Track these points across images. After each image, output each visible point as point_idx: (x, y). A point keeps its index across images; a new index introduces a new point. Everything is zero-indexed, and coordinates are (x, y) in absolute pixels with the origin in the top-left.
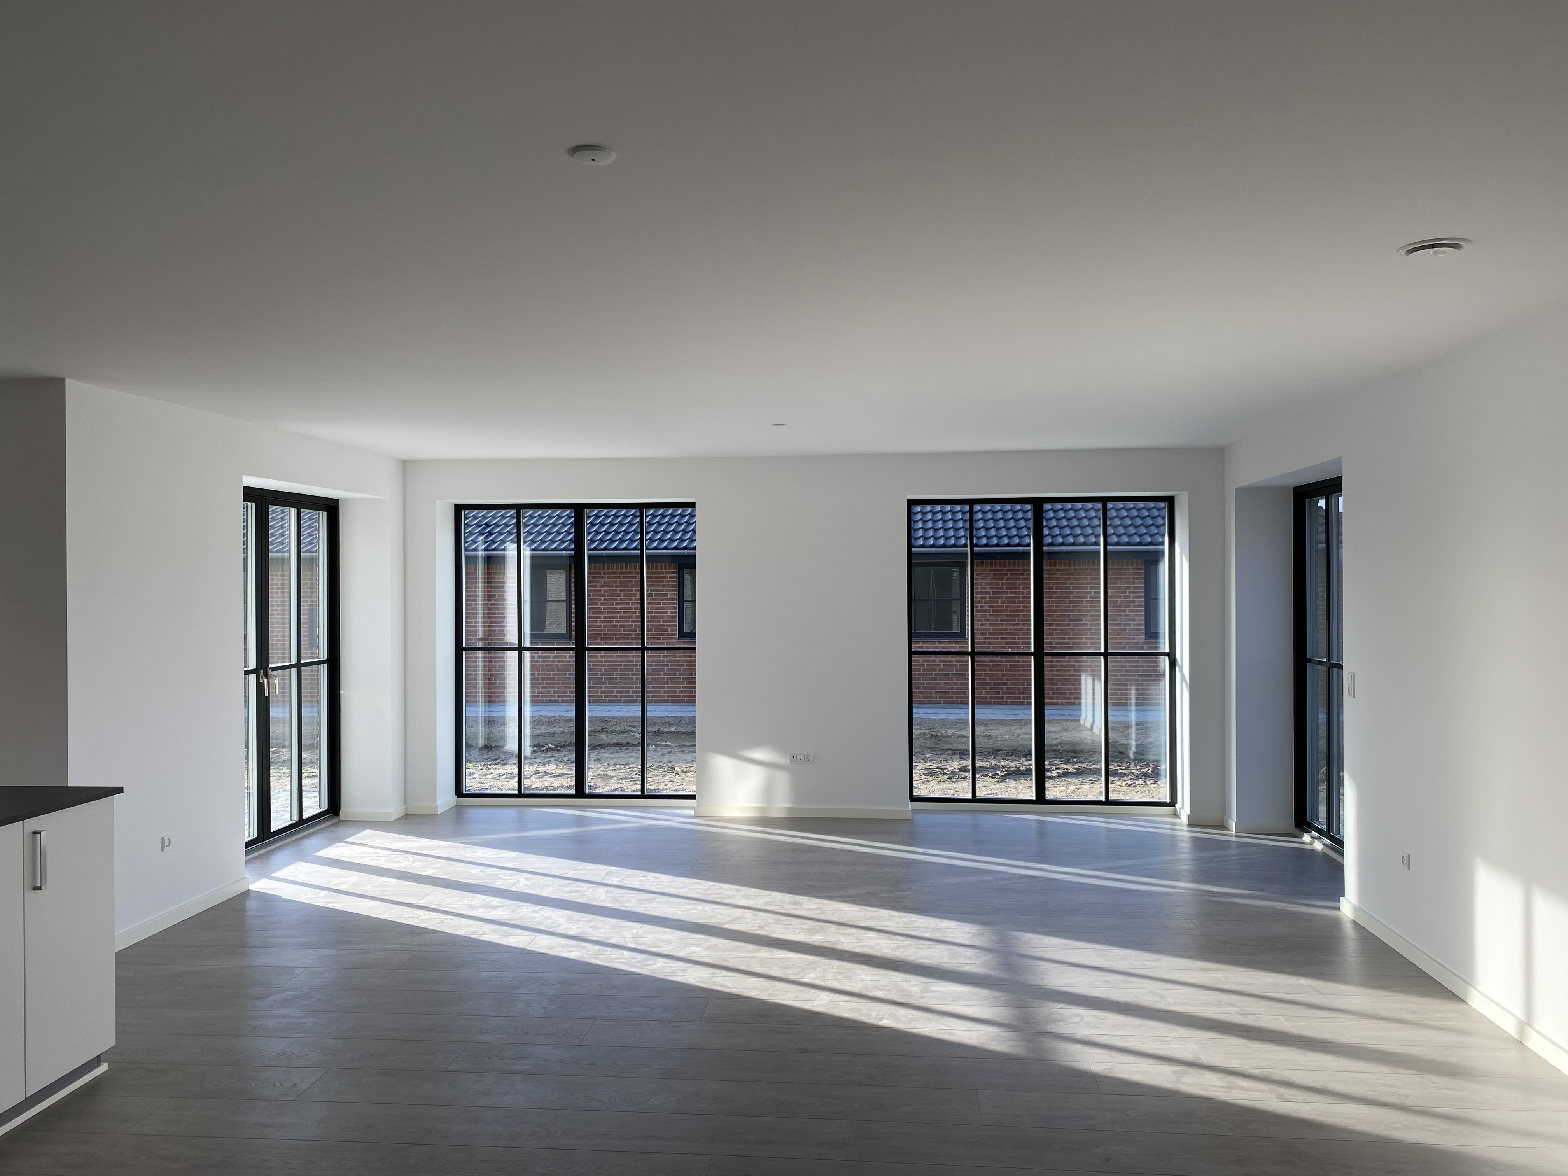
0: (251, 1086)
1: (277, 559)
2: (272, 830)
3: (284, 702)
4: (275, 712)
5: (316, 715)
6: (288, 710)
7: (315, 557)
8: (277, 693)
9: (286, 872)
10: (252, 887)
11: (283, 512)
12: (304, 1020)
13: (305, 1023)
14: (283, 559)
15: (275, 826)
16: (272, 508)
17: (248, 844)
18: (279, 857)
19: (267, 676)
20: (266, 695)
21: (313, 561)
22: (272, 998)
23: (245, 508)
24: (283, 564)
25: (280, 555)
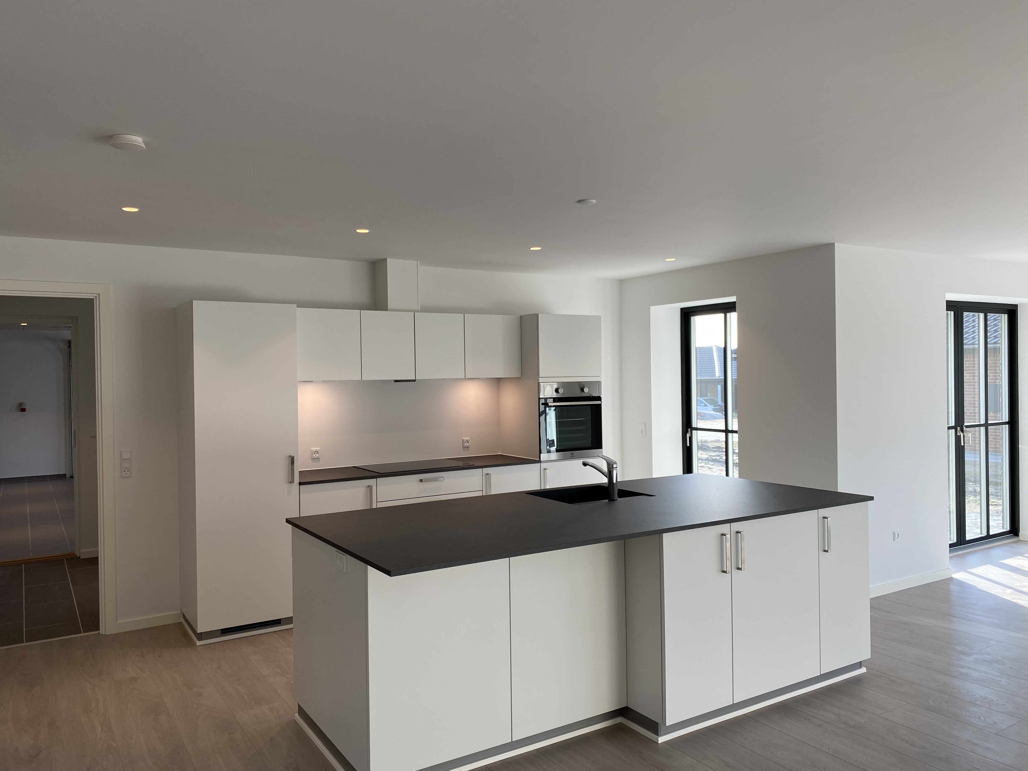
0: (962, 713)
1: (969, 349)
2: (967, 539)
3: (975, 450)
4: (968, 457)
5: (1000, 461)
6: (978, 456)
7: (998, 347)
8: (970, 443)
9: (979, 570)
10: (955, 576)
11: (974, 316)
12: (999, 679)
13: (1001, 681)
14: (974, 349)
15: (969, 536)
16: (965, 314)
17: (951, 546)
18: (972, 559)
19: (962, 431)
20: (962, 444)
21: (997, 351)
22: (974, 656)
23: (947, 314)
24: (974, 353)
25: (972, 346)
